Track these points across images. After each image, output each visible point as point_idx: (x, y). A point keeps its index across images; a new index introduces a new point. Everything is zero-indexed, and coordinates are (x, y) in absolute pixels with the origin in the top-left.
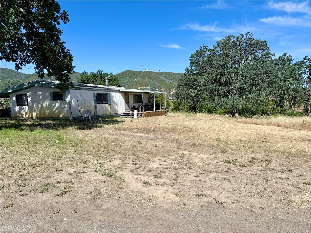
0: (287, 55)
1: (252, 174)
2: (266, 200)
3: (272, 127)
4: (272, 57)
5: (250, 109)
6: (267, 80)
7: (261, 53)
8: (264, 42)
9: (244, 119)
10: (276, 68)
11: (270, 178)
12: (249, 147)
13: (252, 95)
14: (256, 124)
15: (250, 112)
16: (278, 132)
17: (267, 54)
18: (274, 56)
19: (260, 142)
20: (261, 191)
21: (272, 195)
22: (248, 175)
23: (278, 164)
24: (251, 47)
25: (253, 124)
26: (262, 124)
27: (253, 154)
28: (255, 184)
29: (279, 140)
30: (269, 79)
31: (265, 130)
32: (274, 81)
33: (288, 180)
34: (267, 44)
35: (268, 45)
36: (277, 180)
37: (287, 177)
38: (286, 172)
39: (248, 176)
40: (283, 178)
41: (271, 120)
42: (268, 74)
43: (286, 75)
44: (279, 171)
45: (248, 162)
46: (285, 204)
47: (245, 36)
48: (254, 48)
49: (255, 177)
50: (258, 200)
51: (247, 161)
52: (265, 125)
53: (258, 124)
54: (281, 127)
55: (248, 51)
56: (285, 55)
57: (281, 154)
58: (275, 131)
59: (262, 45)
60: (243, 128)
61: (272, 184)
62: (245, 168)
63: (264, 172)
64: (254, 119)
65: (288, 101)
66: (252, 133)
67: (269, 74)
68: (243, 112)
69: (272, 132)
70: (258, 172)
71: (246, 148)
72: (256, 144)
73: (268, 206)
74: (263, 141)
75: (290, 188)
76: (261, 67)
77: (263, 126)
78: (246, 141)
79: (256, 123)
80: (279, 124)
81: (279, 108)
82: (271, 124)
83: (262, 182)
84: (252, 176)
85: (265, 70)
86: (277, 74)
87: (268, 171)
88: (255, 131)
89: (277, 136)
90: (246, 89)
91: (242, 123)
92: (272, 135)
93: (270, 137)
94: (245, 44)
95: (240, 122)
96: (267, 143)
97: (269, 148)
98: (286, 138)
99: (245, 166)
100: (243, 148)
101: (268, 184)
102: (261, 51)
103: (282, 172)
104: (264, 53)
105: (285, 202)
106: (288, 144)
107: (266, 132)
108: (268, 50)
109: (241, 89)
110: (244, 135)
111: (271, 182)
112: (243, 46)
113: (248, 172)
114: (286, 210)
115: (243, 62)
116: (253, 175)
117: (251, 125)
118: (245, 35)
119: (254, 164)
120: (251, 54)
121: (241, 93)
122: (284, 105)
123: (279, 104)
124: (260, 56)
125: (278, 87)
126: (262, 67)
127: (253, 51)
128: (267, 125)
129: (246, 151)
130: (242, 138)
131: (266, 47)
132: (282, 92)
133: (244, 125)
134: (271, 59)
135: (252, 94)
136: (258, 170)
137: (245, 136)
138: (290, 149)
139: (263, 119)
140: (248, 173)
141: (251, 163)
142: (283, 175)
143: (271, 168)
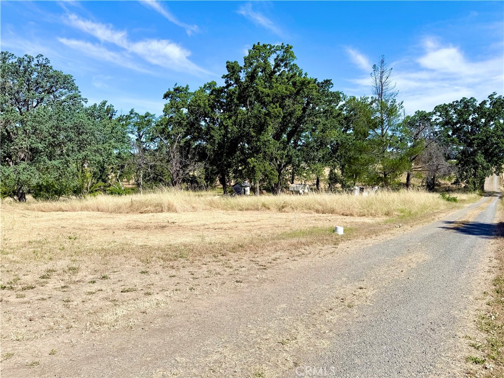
0: (108, 104)
1: (43, 299)
2: (63, 335)
3: (89, 212)
4: (83, 102)
5: (53, 186)
6: (77, 139)
7: (66, 94)
8: (69, 77)
9: (41, 204)
10: (89, 122)
11: (73, 297)
12: (44, 252)
13: (53, 162)
14: (63, 211)
15: (53, 190)
16: (96, 221)
17: (76, 97)
18: (86, 102)
19: (65, 240)
20: (55, 323)
21: (72, 324)
22: (36, 302)
23: (89, 270)
24: (47, 82)
25: (58, 211)
26: (74, 210)
27: (51, 262)
28: (46, 315)
29: (95, 233)
30: (80, 137)
31: (76, 219)
32: (88, 140)
33: (100, 292)
34: (74, 81)
35: (77, 84)
36: (84, 296)
37: (99, 288)
38: (100, 280)
39: (36, 304)
40: (94, 291)
41: (87, 203)
42: (78, 130)
43: (105, 134)
44: (89, 283)
45: (39, 280)
46: (91, 332)
47: (35, 60)
48: (53, 83)
49: (48, 303)
50: (48, 341)
51: (37, 277)
52: (78, 211)
53: (66, 211)
54: (102, 211)
55: (42, 87)
56: (104, 103)
57: (96, 254)
58: (91, 220)
59: (67, 82)
60: (38, 219)
61: (76, 306)
62: (32, 290)
63: (66, 289)
64: (61, 203)
65: (112, 172)
66: (53, 226)
67: (80, 129)
68: (41, 190)
69: (87, 222)
70: (55, 292)
71: (39, 255)
72: (57, 245)
73: (64, 345)
74: (70, 238)
75: (102, 304)
76: (65, 117)
77: (74, 213)
78: (40, 242)
79: (63, 208)
80: (99, 208)
81: (101, 183)
82: (87, 208)
83: (60, 306)
84: (44, 302)
85: (73, 123)
86: (91, 131)
87: (72, 286)
88: (59, 222)
89: (94, 226)
90: (41, 152)
91: (39, 211)
92: (87, 226)
93: (83, 230)
94: (36, 74)
95: (34, 210)
96: (77, 240)
97: (79, 248)
98: (106, 229)
99: (32, 288)
100: (33, 255)
101: (69, 308)
102: (65, 90)
103: (94, 282)
104: (70, 94)
105: (91, 329)
106: (109, 237)
107: (78, 222)
108: (77, 92)
109: (34, 152)
110: (37, 233)
111: (75, 303)
112: (32, 77)
113: (36, 296)
114: (91, 341)
115: (35, 104)
116: (46, 300)
117: (53, 213)
118: (34, 57)
119: (50, 280)
120: (48, 93)
121: (34, 157)
122: (108, 178)
123: (101, 176)
124: (63, 98)
125: (95, 151)
126: (67, 117)
127: (51, 88)
128: (81, 210)
129: (37, 259)
130: (34, 237)
131: (73, 85)
132: (101, 159)
133: (41, 213)
134: (82, 106)
135: (54, 160)
136: (56, 288)
137: (39, 234)
138: (110, 243)
139: (74, 201)
140: (36, 298)
141: (45, 280)
142: (94, 287)
143: (77, 279)
